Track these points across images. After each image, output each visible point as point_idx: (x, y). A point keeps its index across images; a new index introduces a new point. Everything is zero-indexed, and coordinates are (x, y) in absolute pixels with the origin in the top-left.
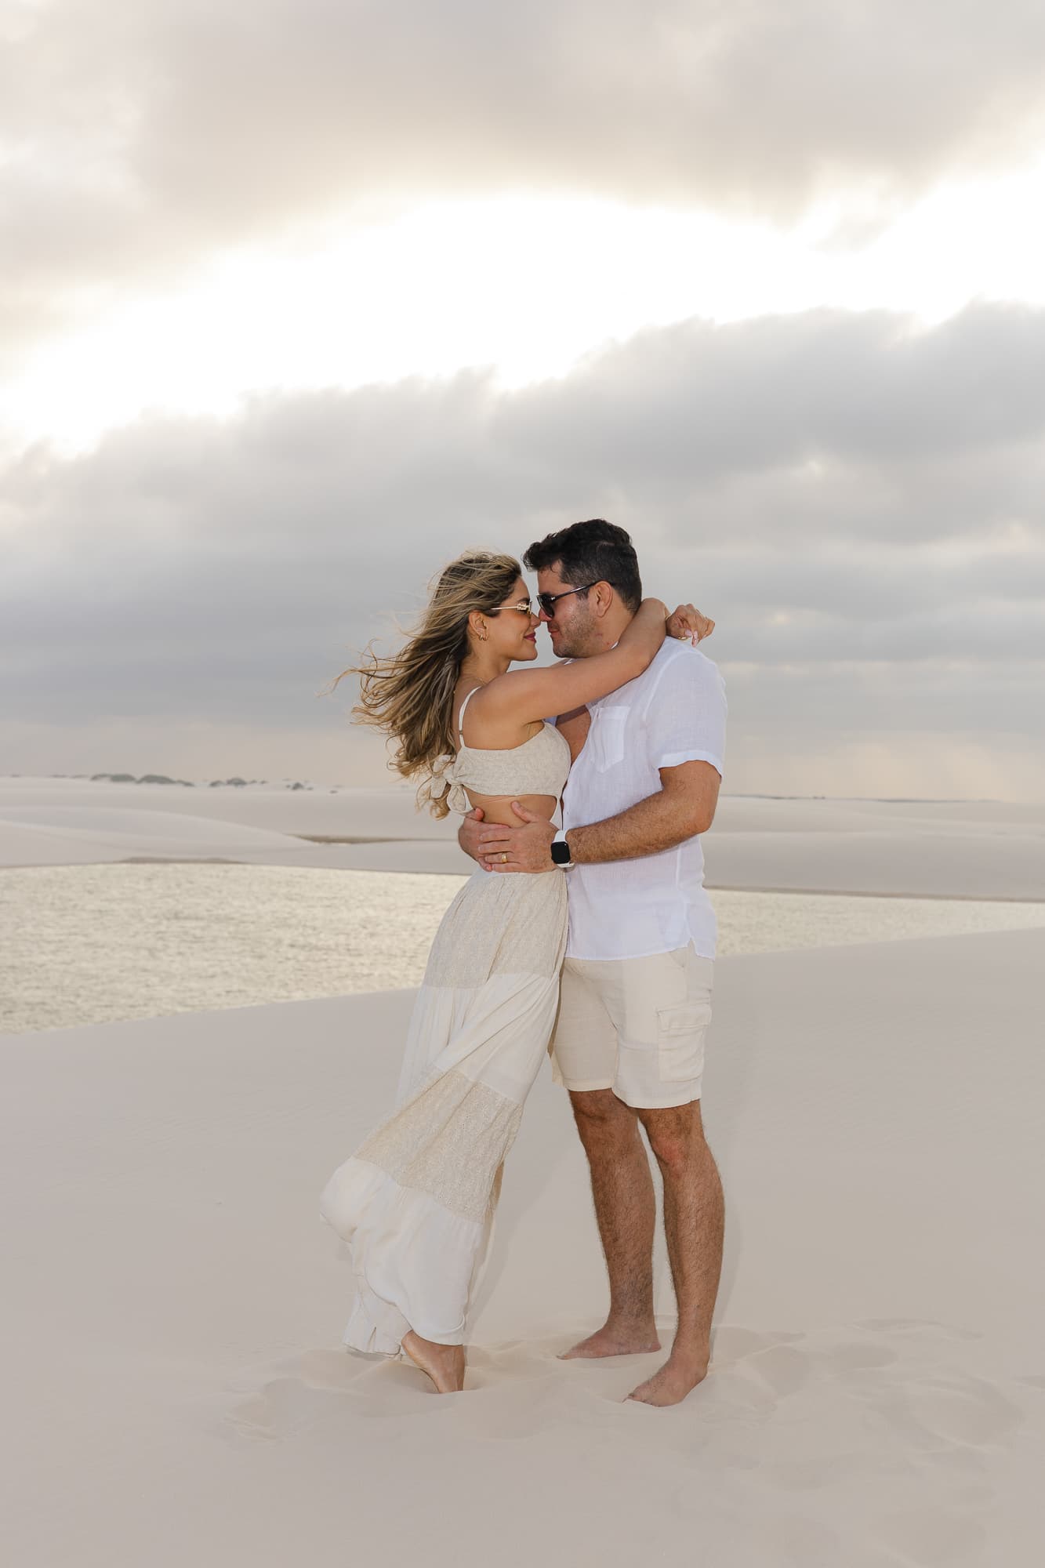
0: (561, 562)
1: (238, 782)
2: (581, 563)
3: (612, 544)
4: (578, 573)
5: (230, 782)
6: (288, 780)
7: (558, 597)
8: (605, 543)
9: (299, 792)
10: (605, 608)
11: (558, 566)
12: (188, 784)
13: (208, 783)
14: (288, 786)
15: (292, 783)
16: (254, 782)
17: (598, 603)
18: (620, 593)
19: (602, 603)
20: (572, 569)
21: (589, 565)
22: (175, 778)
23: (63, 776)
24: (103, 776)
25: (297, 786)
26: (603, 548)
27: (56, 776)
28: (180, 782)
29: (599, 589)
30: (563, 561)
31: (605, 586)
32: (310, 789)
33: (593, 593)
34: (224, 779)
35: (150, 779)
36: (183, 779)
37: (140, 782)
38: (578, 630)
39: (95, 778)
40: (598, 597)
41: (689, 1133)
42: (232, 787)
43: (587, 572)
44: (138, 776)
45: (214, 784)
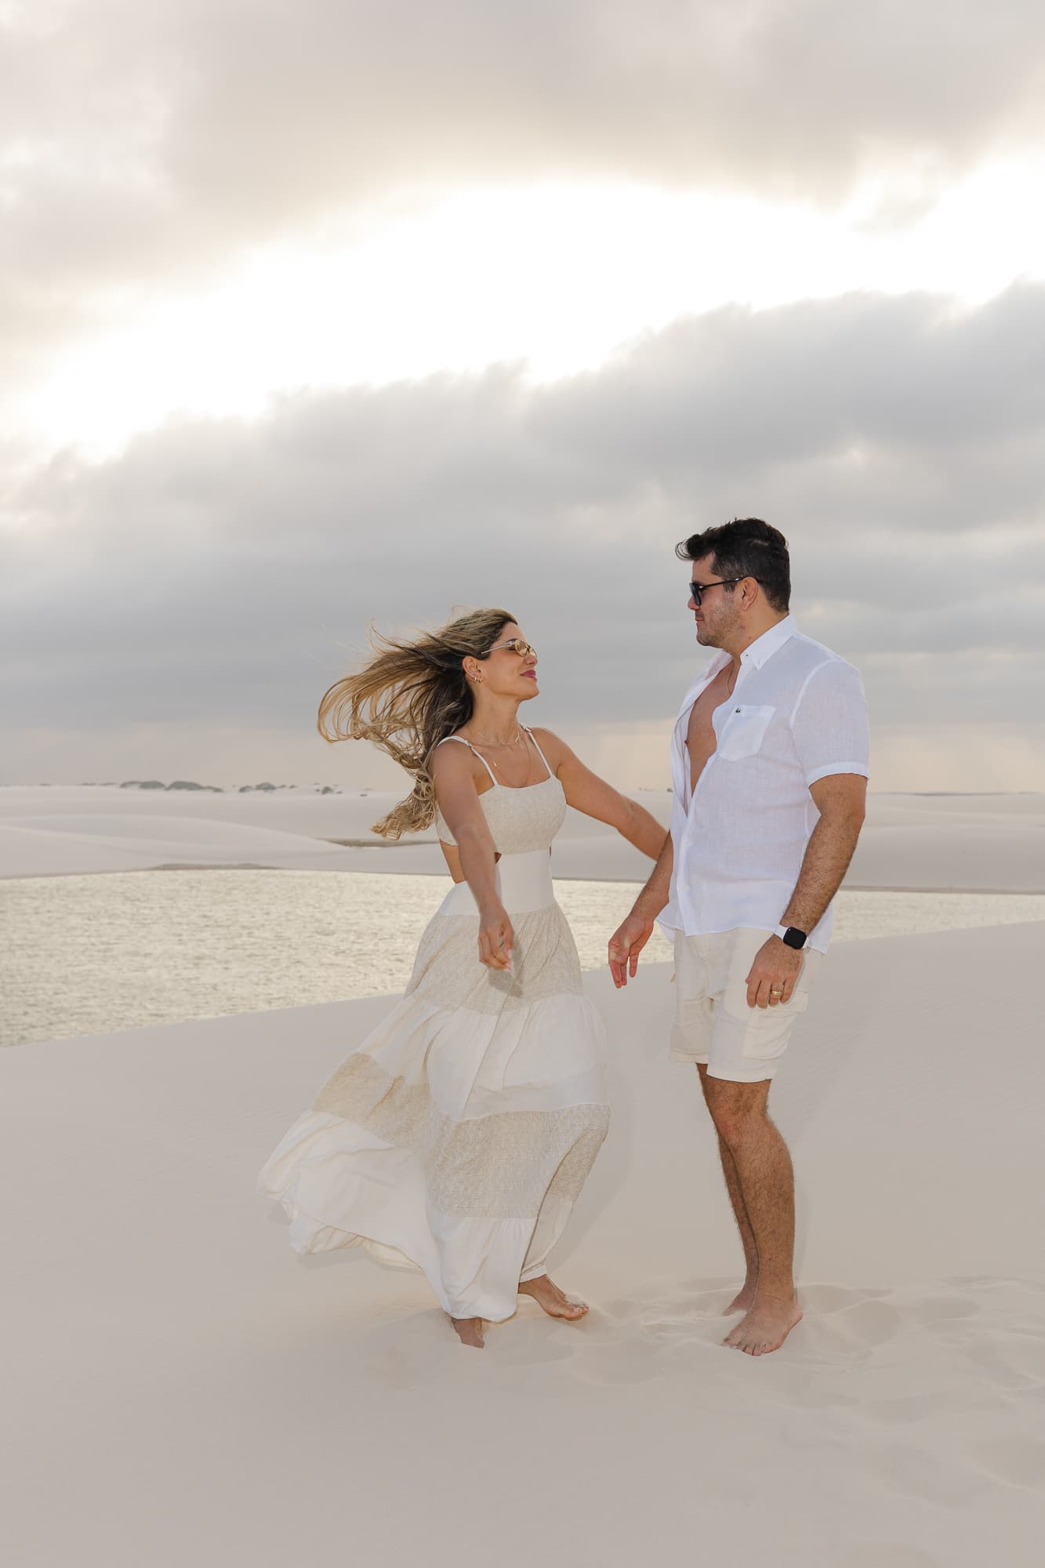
0: (714, 555)
1: (268, 787)
2: (733, 557)
3: (766, 544)
4: (728, 567)
5: (259, 787)
6: (316, 784)
7: (706, 587)
8: (760, 542)
9: (328, 796)
10: (748, 604)
11: (710, 558)
12: (217, 790)
13: (238, 788)
14: (318, 790)
15: (321, 787)
16: (283, 786)
17: (743, 597)
18: (765, 591)
19: (746, 598)
20: (723, 562)
21: (739, 560)
22: (204, 784)
23: (93, 784)
24: (133, 783)
25: (327, 790)
26: (756, 547)
27: (85, 784)
28: (210, 788)
29: (746, 584)
30: (716, 553)
31: (752, 581)
32: (340, 793)
33: (740, 588)
34: (253, 784)
35: (178, 785)
36: (212, 785)
37: (168, 789)
38: (721, 620)
39: (124, 785)
40: (745, 592)
41: (748, 1111)
42: (261, 792)
43: (737, 566)
44: (167, 784)
45: (242, 790)
